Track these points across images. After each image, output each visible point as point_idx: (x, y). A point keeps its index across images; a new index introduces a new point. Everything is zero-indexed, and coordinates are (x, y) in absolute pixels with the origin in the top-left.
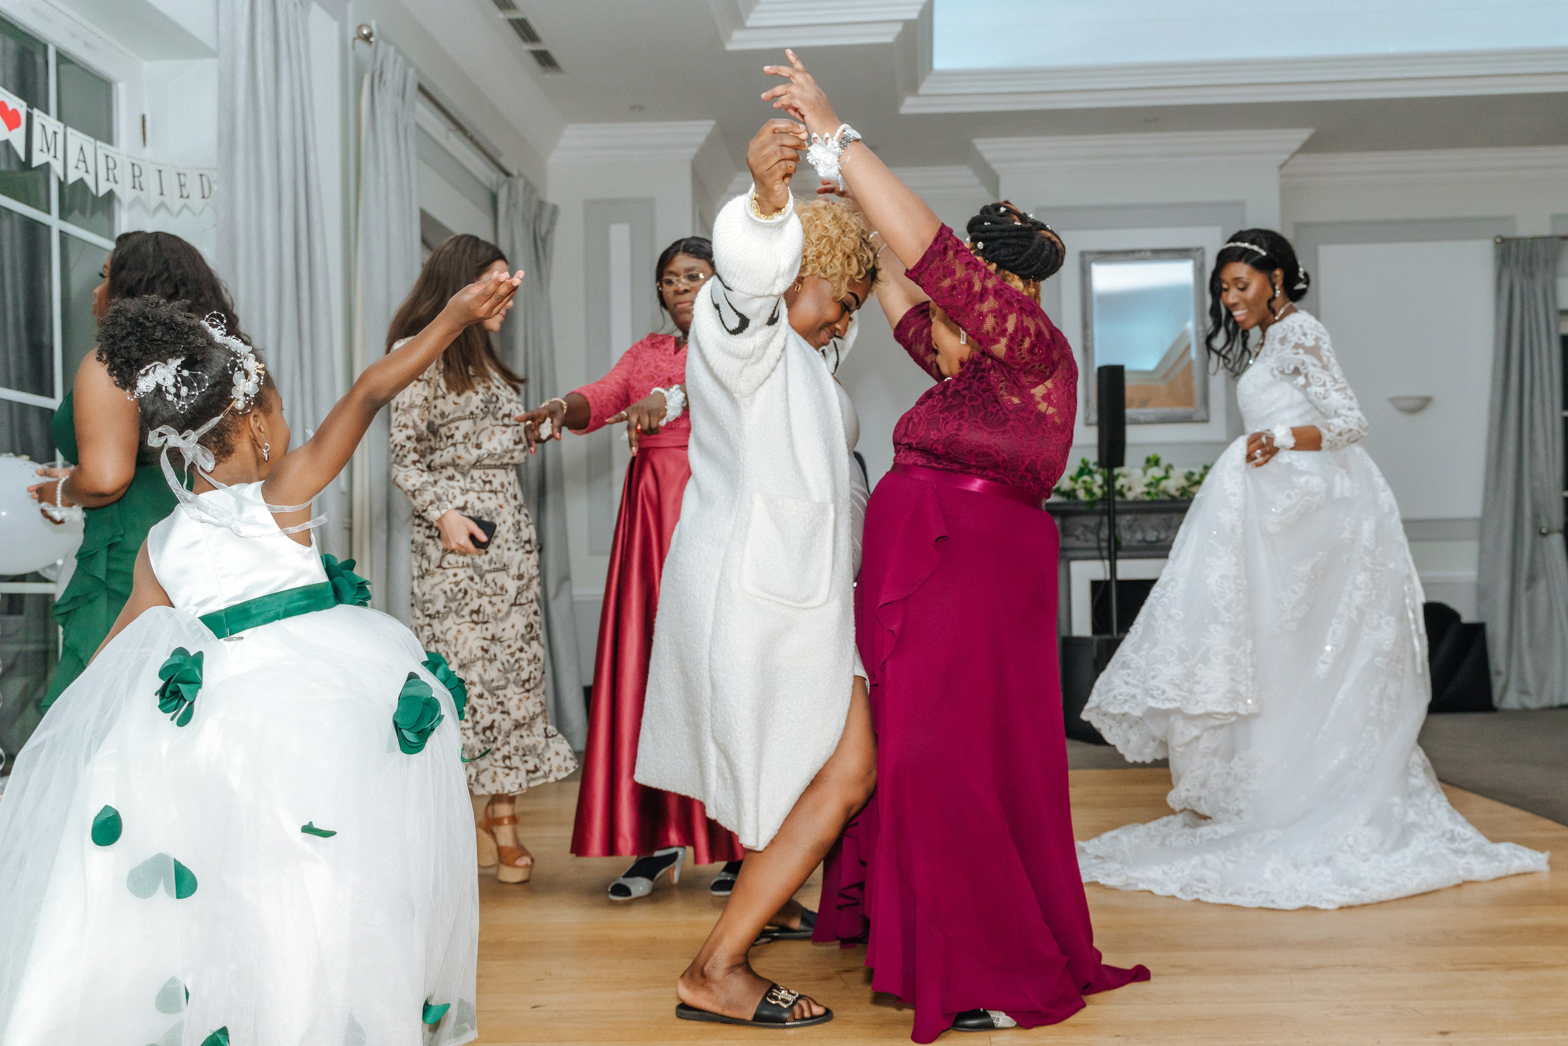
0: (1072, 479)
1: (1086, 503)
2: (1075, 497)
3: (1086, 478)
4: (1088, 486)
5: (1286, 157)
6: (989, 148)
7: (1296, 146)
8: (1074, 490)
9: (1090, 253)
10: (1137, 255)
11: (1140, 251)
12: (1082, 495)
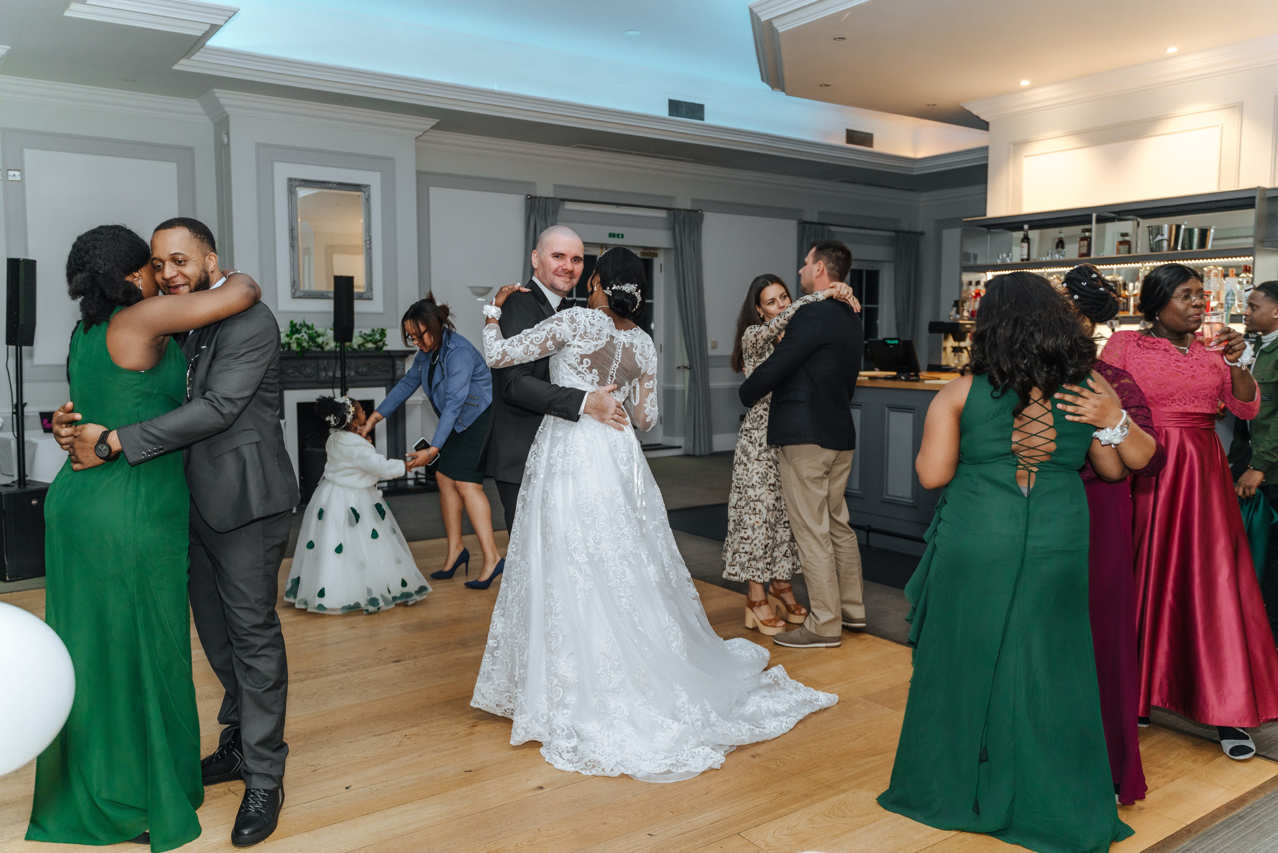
0: (287, 336)
1: (297, 352)
2: (289, 347)
3: (297, 336)
4: (300, 341)
5: (421, 133)
6: (224, 97)
7: (427, 128)
8: (289, 344)
9: (296, 180)
10: (327, 185)
11: (329, 183)
12: (294, 347)
